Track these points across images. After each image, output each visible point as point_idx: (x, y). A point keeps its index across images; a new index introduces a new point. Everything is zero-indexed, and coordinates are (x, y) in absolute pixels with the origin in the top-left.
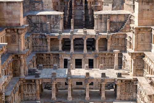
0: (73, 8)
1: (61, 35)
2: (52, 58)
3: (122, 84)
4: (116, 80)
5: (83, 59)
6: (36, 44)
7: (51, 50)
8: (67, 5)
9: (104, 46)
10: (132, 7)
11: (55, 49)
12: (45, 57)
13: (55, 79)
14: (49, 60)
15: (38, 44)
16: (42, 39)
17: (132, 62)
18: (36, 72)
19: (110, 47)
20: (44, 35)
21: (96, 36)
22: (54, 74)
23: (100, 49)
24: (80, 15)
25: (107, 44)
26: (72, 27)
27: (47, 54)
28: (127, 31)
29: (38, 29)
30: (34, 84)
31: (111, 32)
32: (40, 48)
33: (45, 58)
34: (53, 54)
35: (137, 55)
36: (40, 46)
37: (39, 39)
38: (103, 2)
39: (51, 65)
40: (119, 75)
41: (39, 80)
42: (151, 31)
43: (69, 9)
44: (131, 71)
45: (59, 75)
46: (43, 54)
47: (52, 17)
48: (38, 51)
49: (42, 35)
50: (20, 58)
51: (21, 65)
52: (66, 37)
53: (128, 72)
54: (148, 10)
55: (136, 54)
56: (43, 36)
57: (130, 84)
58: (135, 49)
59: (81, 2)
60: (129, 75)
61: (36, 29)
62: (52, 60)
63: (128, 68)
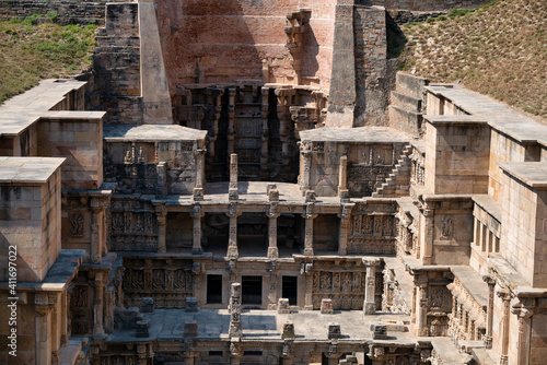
0: (232, 115)
1: (201, 202)
2: (172, 273)
3: (387, 359)
4: (370, 346)
5: (266, 276)
6: (123, 230)
7: (169, 248)
8: (215, 104)
9: (329, 238)
10: (416, 121)
11: (180, 244)
12: (149, 268)
13: (195, 342)
14: (162, 279)
15: (128, 228)
16: (143, 213)
17: (415, 294)
18: (138, 322)
19: (349, 240)
20: (149, 202)
21: (305, 207)
22: (191, 328)
23: (318, 246)
24: (251, 135)
25: (337, 231)
26: (234, 177)
27: (155, 260)
28: (397, 191)
29: (128, 181)
30: (131, 357)
31: (352, 194)
32: (134, 243)
33: (151, 271)
34: (175, 260)
35: (431, 276)
36: (136, 236)
37: (134, 213)
38: (325, 99)
39: (166, 295)
40: (380, 332)
41: (147, 346)
42: (472, 208)
43: (218, 116)
44: (414, 321)
45: (204, 330)
46: (143, 261)
47: (173, 147)
48: (128, 248)
49: (142, 202)
50: (93, 279)
51: (96, 302)
52: (216, 210)
53: (405, 323)
54: (464, 148)
55: (427, 272)
56: (145, 205)
57: (411, 360)
58: (425, 259)
59: (255, 94)
60: (406, 330)
61: (124, 184)
62: (171, 277)
63: (403, 310)
